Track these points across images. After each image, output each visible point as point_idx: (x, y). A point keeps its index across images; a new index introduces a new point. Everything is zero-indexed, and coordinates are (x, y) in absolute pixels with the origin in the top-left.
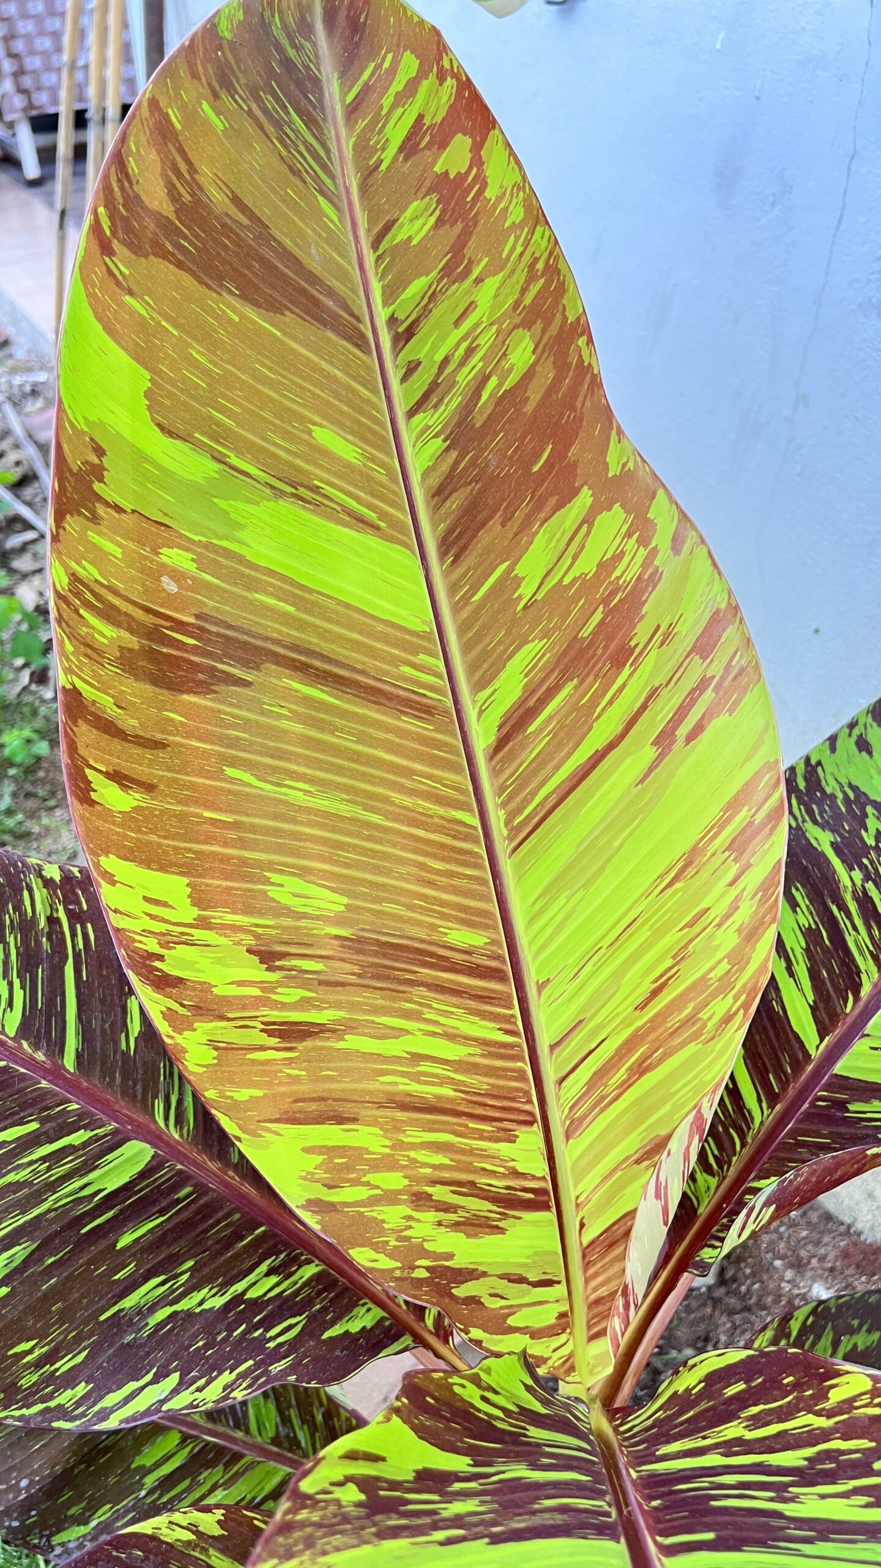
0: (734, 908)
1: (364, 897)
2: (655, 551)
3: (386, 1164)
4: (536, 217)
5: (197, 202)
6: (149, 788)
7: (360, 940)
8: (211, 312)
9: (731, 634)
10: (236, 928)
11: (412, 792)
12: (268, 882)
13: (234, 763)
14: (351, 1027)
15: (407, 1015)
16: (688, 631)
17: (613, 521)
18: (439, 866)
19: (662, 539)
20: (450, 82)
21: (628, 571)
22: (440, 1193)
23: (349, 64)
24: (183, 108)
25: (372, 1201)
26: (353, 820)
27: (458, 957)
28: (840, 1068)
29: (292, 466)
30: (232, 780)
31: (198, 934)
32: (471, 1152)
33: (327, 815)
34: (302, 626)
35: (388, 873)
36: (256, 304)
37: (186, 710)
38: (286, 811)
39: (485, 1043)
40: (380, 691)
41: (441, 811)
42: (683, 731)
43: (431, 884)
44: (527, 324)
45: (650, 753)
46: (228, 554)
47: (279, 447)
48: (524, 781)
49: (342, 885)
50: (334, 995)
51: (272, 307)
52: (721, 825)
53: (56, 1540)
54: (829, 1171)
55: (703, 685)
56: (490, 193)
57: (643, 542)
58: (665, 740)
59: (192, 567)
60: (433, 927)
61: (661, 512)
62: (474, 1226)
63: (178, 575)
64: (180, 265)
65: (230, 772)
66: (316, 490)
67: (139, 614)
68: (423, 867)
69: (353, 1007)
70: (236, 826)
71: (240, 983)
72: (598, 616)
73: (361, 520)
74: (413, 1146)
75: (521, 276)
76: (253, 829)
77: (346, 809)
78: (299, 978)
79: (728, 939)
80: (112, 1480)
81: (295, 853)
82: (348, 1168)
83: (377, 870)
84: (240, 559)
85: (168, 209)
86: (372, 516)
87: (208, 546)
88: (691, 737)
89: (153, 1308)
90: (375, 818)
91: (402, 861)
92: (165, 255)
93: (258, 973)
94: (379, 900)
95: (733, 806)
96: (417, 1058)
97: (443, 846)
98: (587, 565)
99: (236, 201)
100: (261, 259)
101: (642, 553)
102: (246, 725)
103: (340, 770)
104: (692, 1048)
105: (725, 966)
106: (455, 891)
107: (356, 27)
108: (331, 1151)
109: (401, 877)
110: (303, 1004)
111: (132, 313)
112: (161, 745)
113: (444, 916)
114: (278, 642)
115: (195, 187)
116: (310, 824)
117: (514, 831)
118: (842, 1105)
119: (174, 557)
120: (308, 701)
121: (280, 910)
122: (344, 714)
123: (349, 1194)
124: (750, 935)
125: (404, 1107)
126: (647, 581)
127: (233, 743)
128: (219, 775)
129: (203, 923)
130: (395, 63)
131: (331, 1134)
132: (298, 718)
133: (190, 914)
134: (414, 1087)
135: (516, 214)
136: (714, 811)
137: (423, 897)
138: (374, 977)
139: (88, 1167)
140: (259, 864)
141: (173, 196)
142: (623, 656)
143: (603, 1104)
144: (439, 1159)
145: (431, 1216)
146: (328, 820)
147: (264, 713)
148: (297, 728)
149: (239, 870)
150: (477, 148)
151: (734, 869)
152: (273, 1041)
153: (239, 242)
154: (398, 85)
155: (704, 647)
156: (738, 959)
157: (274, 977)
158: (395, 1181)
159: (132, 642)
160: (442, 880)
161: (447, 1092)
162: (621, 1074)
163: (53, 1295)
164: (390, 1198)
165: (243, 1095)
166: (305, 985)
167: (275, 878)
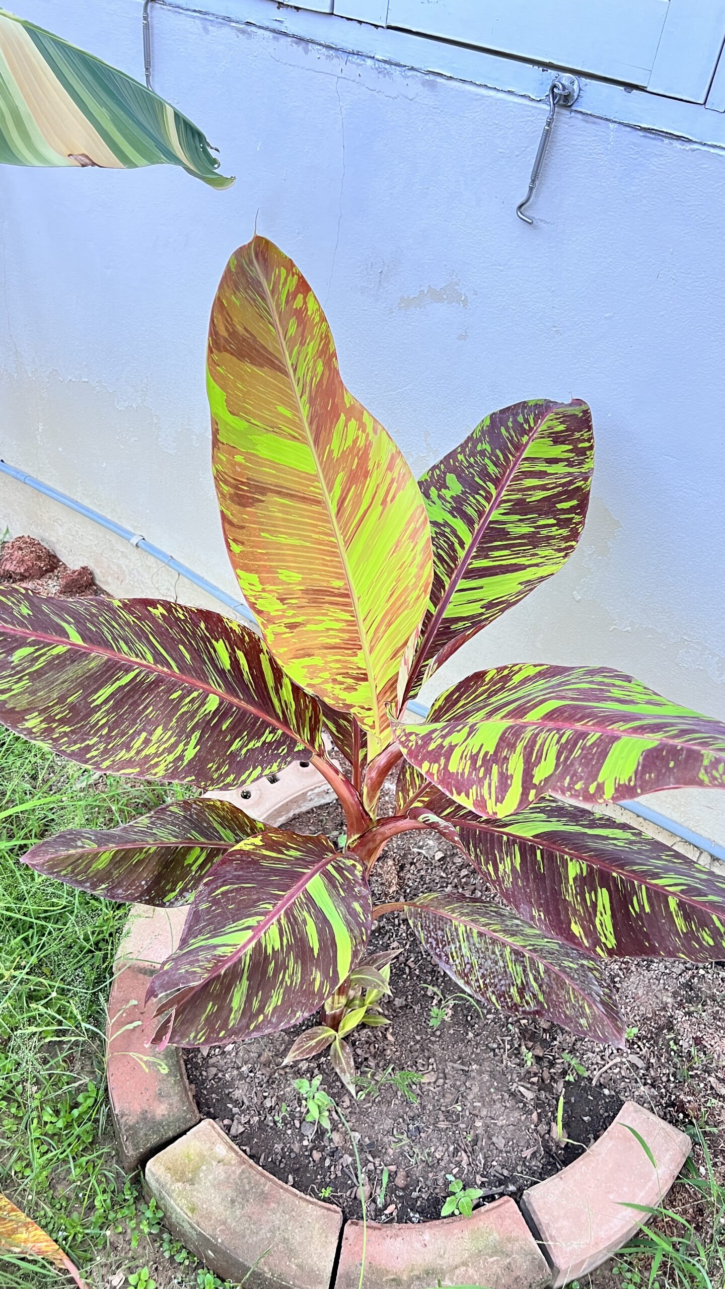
0: (414, 559)
1: (307, 574)
2: (368, 435)
3: (323, 670)
4: (323, 319)
5: (234, 331)
6: (243, 543)
7: (307, 590)
8: (242, 369)
9: (398, 461)
10: (272, 591)
11: (319, 533)
12: (278, 573)
13: (264, 531)
14: (308, 622)
15: (324, 615)
16: (385, 463)
17: (353, 424)
18: (328, 558)
19: (369, 429)
20: (296, 277)
21: (361, 443)
22: (339, 678)
23: (267, 276)
24: (227, 299)
25: (323, 683)
26: (301, 546)
27: (336, 591)
28: (444, 616)
29: (272, 421)
30: (264, 537)
31: (264, 594)
32: (345, 662)
33: (292, 545)
34: (278, 477)
35: (313, 564)
36: (255, 365)
37: (248, 513)
38: (280, 546)
39: (347, 621)
40: (304, 498)
41: (327, 538)
42: (389, 499)
43: (326, 566)
44: (320, 357)
45: (380, 508)
46: (253, 455)
47: (266, 414)
48: (346, 524)
49: (299, 570)
50: (302, 611)
51: (261, 366)
52: (406, 530)
53: (165, 900)
54: (454, 645)
55: (392, 481)
56: (309, 313)
57: (364, 431)
58: (384, 503)
59: (243, 461)
60: (328, 581)
61: (366, 418)
62: (351, 689)
63: (240, 465)
64: (232, 354)
65: (262, 534)
66: (279, 428)
67: (232, 481)
68: (324, 559)
69: (307, 614)
70: (266, 554)
71: (277, 611)
72: (356, 460)
73: (294, 437)
74: (330, 662)
75: (318, 340)
76: (271, 554)
77: (297, 542)
78: (291, 607)
79: (414, 570)
80: (178, 873)
81: (284, 561)
82: (314, 672)
83: (310, 563)
84: (257, 456)
85: (226, 335)
86: (297, 435)
87: (247, 453)
88: (392, 501)
89: (241, 749)
90: (308, 544)
91: (317, 558)
92: (227, 351)
93: (280, 606)
94: (311, 574)
95: (409, 523)
96: (328, 630)
97: (329, 551)
98: (349, 443)
99: (245, 329)
100: (255, 349)
101: (364, 435)
102: (265, 516)
103: (295, 529)
104: (406, 612)
105: (414, 580)
106: (334, 567)
107: (265, 260)
108: (308, 667)
109: (317, 565)
110: (294, 616)
111: (219, 372)
112: (243, 527)
113: (331, 577)
114: (271, 485)
115: (233, 326)
116: (288, 550)
117: (346, 542)
118: (448, 628)
119: (239, 458)
120: (282, 505)
121: (283, 583)
122: (294, 507)
123: (316, 681)
124: (422, 567)
125: (327, 648)
126: (368, 446)
127: (262, 523)
128: (259, 536)
129: (264, 590)
130: (279, 272)
131: (307, 661)
132: (280, 511)
133: (259, 587)
134: (329, 641)
135: (317, 319)
136: (402, 526)
137: (325, 571)
138: (314, 602)
139: (203, 704)
140: (278, 567)
141: (227, 330)
142: (367, 474)
143: (379, 640)
144: (338, 665)
145: (338, 687)
146: (293, 547)
147: (270, 511)
148: (280, 515)
149: (270, 569)
150: (305, 298)
151: (412, 545)
152: (288, 630)
153: (249, 344)
154: (282, 281)
155: (390, 468)
156: (418, 576)
157: (285, 607)
158: (326, 675)
159: (232, 491)
160: (329, 564)
161: (338, 641)
162: (383, 628)
163: (212, 747)
164: (326, 681)
165: (282, 650)
166: (293, 608)
167: (279, 571)
